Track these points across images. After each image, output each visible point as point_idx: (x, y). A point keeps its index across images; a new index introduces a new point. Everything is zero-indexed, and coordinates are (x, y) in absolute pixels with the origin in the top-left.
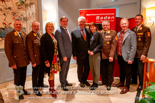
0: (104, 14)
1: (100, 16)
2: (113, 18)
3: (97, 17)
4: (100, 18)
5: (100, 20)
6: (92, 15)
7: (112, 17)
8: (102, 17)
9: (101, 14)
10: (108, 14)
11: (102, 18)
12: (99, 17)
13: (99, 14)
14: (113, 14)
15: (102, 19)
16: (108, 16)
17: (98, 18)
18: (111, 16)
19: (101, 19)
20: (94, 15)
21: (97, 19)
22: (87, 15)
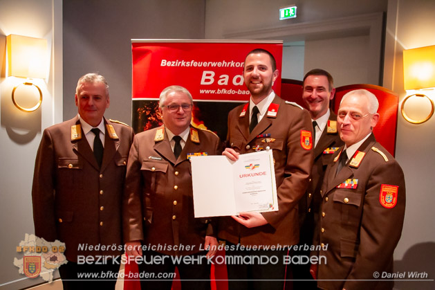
0: (233, 63)
1: (219, 72)
3: (205, 73)
4: (217, 78)
5: (215, 86)
6: (183, 63)
8: (227, 77)
9: (219, 64)
12: (213, 74)
13: (214, 64)
15: (226, 83)
17: (208, 78)
19: (220, 83)
20: (195, 64)
21: (203, 82)
22: (164, 63)
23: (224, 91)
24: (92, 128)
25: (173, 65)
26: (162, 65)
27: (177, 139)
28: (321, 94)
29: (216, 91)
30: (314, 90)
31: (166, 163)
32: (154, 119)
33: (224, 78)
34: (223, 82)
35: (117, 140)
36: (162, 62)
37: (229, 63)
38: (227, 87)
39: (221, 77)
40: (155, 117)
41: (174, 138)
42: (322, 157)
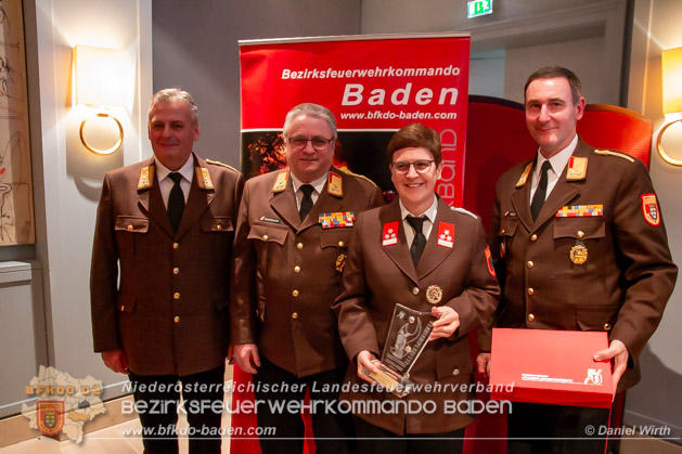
0: (391, 72)
1: (370, 84)
2: (449, 96)
3: (348, 87)
4: (366, 95)
5: (364, 108)
6: (315, 74)
7: (444, 92)
8: (382, 92)
9: (371, 73)
10: (422, 71)
11: (379, 96)
12: (361, 88)
13: (362, 73)
14: (452, 71)
15: (381, 102)
16: (419, 83)
17: (353, 94)
18: (436, 84)
19: (371, 102)
20: (333, 74)
21: (345, 102)
22: (286, 74)
23: (378, 115)
24: (170, 172)
25: (299, 77)
26: (283, 77)
27: (307, 190)
28: (558, 115)
29: (366, 115)
30: (544, 107)
31: (285, 229)
32: (272, 160)
33: (378, 94)
34: (376, 100)
35: (212, 191)
36: (284, 73)
37: (385, 71)
38: (382, 109)
39: (373, 92)
40: (274, 156)
41: (302, 188)
42: (554, 222)
